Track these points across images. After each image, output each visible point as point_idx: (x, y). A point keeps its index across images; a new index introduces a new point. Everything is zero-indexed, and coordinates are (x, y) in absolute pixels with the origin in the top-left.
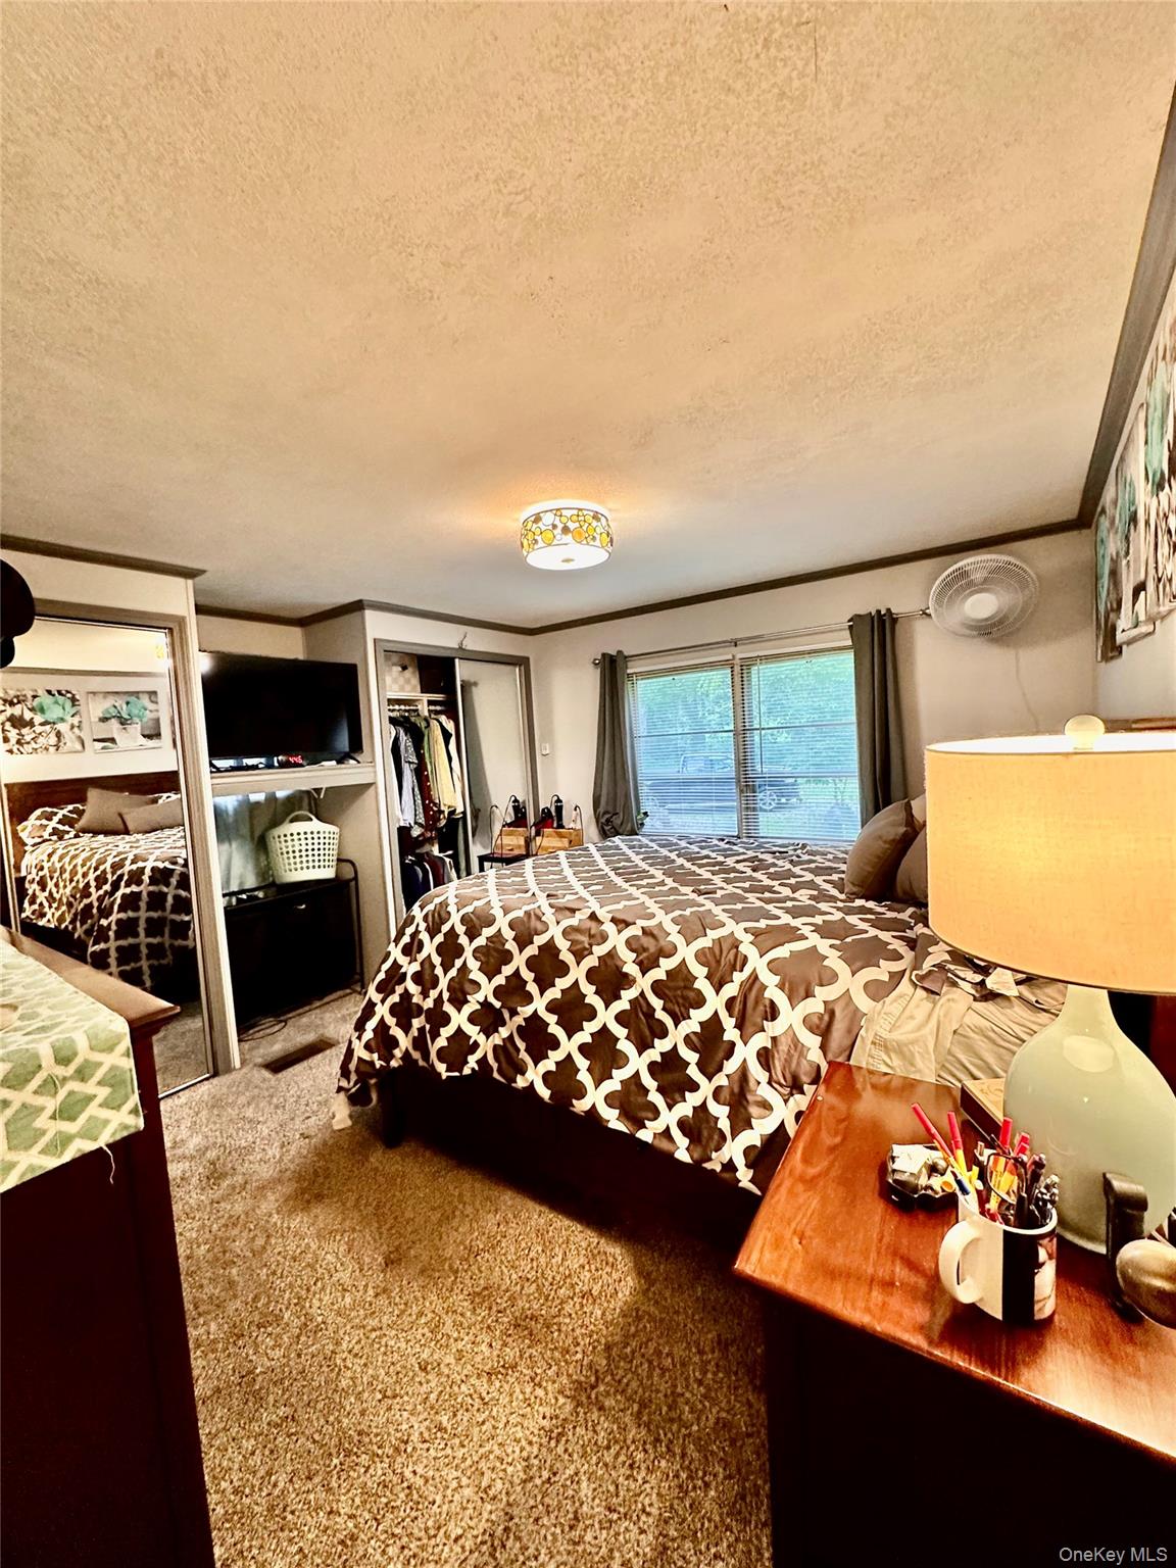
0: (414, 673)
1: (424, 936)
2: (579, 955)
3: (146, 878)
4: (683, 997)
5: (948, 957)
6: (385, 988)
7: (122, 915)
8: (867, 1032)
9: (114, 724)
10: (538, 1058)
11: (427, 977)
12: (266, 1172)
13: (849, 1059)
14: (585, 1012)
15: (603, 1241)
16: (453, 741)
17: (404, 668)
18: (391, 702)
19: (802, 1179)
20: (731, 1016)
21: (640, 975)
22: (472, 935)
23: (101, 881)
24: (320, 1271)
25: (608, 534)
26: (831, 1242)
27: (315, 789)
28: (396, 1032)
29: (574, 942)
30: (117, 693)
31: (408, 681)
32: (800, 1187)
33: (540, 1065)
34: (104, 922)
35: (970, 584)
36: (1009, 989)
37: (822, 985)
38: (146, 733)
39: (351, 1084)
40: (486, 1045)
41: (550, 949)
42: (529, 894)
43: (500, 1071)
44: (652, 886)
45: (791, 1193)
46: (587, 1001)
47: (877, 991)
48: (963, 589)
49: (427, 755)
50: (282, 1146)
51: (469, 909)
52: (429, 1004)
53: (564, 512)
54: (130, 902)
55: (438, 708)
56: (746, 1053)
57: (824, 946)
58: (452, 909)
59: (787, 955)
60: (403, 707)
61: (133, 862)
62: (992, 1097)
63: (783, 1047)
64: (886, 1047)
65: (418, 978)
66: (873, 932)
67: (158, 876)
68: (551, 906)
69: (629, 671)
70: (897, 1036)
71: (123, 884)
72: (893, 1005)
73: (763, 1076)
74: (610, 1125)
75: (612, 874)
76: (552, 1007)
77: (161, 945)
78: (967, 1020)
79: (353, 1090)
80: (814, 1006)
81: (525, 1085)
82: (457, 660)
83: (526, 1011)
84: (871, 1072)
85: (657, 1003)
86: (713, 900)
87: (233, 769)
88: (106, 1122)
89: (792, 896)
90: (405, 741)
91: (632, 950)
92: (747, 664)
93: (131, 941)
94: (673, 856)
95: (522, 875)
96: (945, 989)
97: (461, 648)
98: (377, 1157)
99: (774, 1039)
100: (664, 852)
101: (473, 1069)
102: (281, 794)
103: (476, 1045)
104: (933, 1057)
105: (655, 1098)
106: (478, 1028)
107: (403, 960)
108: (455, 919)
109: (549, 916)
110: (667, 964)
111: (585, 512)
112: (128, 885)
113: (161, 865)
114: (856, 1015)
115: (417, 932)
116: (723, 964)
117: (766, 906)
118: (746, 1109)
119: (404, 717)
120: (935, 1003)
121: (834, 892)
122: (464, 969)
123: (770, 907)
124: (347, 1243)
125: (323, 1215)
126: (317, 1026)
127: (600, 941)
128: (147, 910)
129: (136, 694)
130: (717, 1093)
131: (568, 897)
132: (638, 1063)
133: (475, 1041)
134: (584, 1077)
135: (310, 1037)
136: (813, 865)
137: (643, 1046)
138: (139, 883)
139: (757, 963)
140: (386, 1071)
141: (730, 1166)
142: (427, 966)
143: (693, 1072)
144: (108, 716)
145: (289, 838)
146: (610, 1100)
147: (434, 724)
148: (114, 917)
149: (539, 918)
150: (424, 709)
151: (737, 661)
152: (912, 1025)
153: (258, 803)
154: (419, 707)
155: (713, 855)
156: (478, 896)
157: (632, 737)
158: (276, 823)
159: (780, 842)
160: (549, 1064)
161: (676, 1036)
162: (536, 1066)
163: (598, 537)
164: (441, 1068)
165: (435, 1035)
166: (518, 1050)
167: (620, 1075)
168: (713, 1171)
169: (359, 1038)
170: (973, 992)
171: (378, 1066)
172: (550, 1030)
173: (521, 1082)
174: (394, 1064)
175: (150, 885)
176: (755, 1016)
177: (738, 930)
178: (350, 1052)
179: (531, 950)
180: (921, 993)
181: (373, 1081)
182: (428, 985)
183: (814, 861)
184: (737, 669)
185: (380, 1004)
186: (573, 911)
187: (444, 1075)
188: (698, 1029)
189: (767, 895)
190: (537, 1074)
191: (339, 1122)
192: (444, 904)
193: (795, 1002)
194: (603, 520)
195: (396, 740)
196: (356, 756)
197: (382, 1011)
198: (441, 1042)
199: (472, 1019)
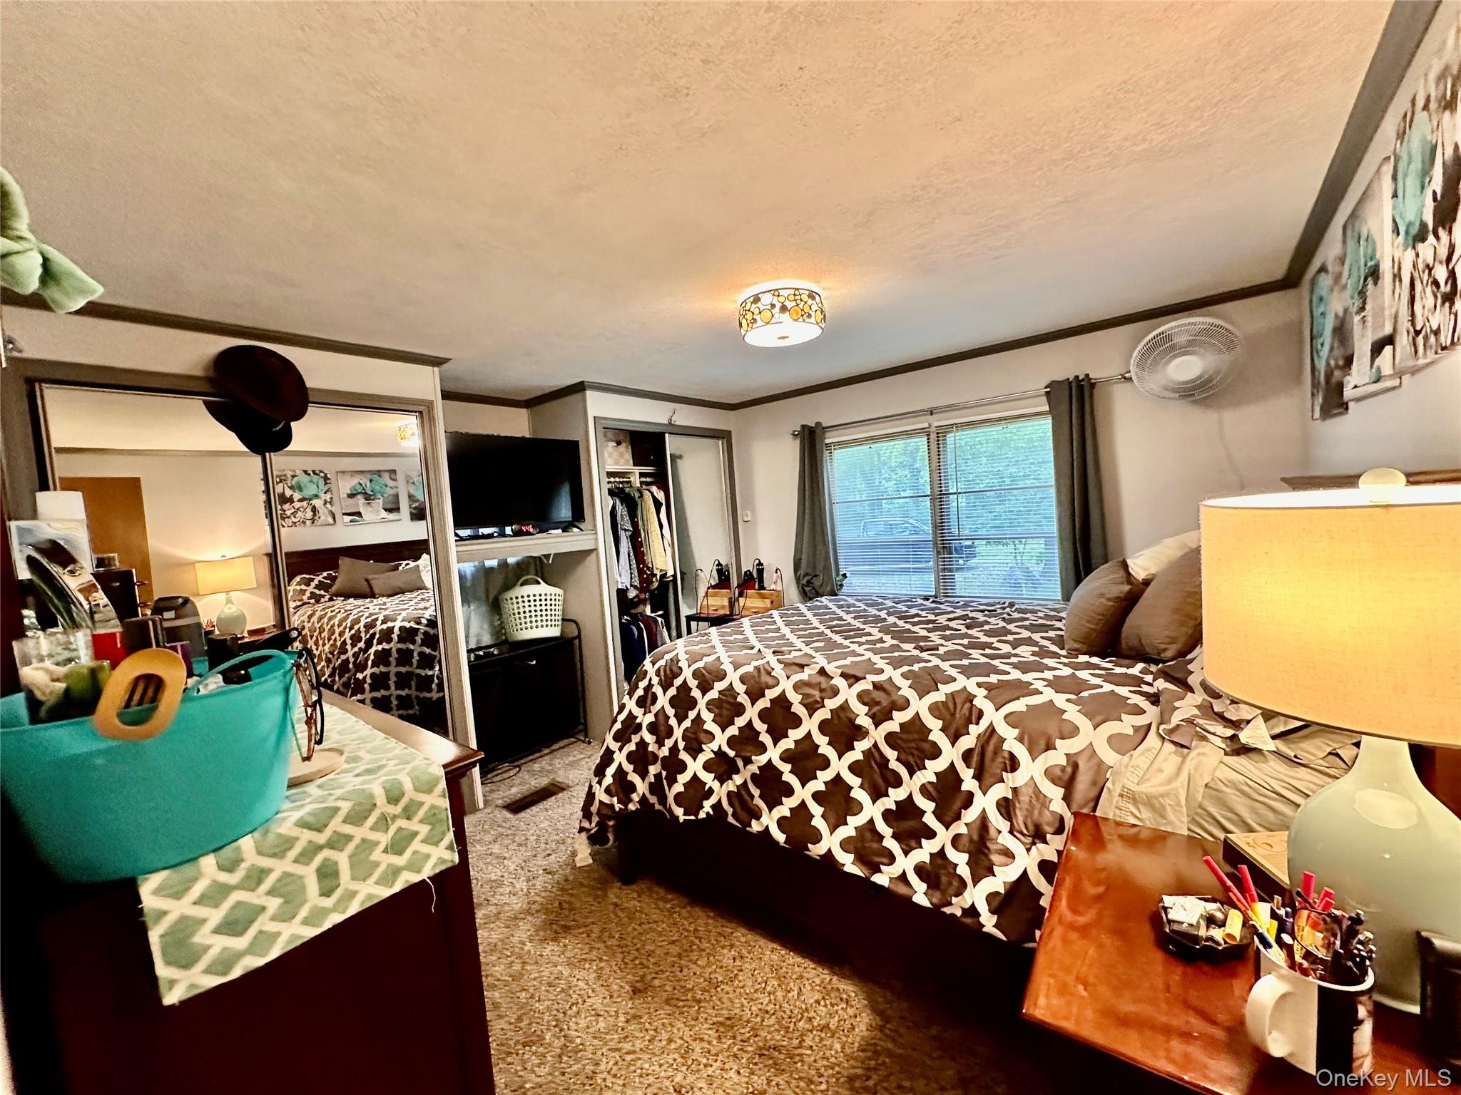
0: (627, 447)
1: (658, 690)
2: (812, 708)
3: (395, 637)
4: (918, 749)
5: (1197, 712)
6: (622, 737)
7: (375, 670)
8: (1114, 783)
9: (360, 500)
10: (773, 804)
11: (662, 728)
12: (517, 904)
13: (1094, 809)
14: (819, 761)
15: (835, 978)
16: (663, 509)
17: (619, 443)
18: (610, 474)
19: (1072, 927)
20: (968, 767)
21: (873, 727)
22: (705, 688)
23: (356, 639)
24: (575, 996)
25: (822, 311)
26: (1117, 990)
27: (544, 555)
28: (634, 778)
29: (805, 696)
30: (362, 472)
31: (621, 455)
32: (1074, 935)
33: (775, 811)
34: (360, 676)
35: (1173, 348)
36: (1265, 743)
37: (1063, 738)
38: (388, 506)
39: (593, 826)
40: (721, 792)
41: (781, 701)
42: (755, 651)
43: (734, 815)
44: (874, 642)
45: (1065, 941)
46: (820, 751)
47: (1121, 744)
48: (1166, 352)
49: (640, 523)
50: (528, 880)
51: (700, 664)
52: (665, 752)
53: (782, 292)
54: (382, 657)
55: (649, 480)
56: (985, 803)
57: (1060, 700)
58: (683, 664)
59: (1024, 709)
60: (617, 479)
61: (384, 622)
62: (1259, 850)
63: (1024, 798)
64: (1134, 799)
65: (653, 728)
66: (1108, 687)
67: (404, 635)
68: (780, 661)
69: (827, 441)
70: (1146, 788)
71: (375, 641)
72: (1140, 757)
73: (1004, 826)
74: (846, 869)
75: (828, 632)
76: (786, 757)
77: (408, 696)
78: (1218, 774)
79: (593, 831)
80: (1056, 758)
81: (760, 829)
82: (667, 435)
83: (762, 760)
84: (1118, 824)
85: (891, 754)
86: (938, 656)
87: (471, 538)
88: (428, 856)
89: (1013, 652)
90: (621, 510)
91: (864, 704)
92: (942, 432)
93: (383, 692)
94: (883, 614)
95: (742, 633)
96: (1194, 743)
97: (670, 423)
98: (615, 893)
99: (1015, 790)
100: (873, 611)
101: (708, 813)
102: (511, 560)
103: (711, 791)
104: (1185, 811)
105: (891, 844)
106: (713, 775)
107: (638, 712)
108: (687, 674)
109: (779, 671)
110: (900, 717)
111: (801, 292)
112: (379, 643)
113: (407, 625)
114: (1101, 768)
115: (650, 686)
116: (958, 716)
117: (992, 662)
118: (986, 856)
119: (619, 488)
120: (1184, 758)
121: (1054, 648)
122: (698, 720)
123: (996, 662)
124: (595, 971)
125: (573, 946)
126: (549, 771)
127: (832, 695)
128: (397, 666)
129: (379, 473)
130: (956, 841)
131: (794, 654)
132: (872, 811)
133: (710, 788)
134: (819, 822)
135: (544, 782)
136: (1027, 623)
137: (877, 794)
138: (389, 641)
139: (993, 716)
140: (624, 814)
141: (972, 911)
142: (661, 717)
143: (930, 820)
144: (354, 492)
145: (520, 600)
146: (845, 845)
147: (647, 494)
148: (368, 672)
149: (769, 674)
150: (636, 480)
151: (933, 429)
152: (1162, 777)
153: (492, 569)
154: (632, 479)
155: (923, 613)
156: (707, 652)
157: (831, 504)
158: (508, 586)
159: (984, 601)
160: (784, 810)
161: (911, 786)
162: (770, 812)
163: (813, 314)
164: (679, 812)
165: (672, 781)
166: (752, 797)
167: (855, 822)
168: (953, 915)
169: (600, 783)
170: (1224, 746)
171: (617, 809)
172: (784, 778)
173: (756, 827)
174: (632, 807)
175: (399, 642)
176: (994, 767)
177: (971, 685)
178: (590, 796)
179: (763, 703)
180: (1169, 747)
181: (611, 823)
182: (663, 734)
183: (1027, 619)
184: (933, 436)
185: (618, 752)
186: (802, 666)
187: (682, 818)
188: (934, 779)
189: (988, 651)
190: (771, 819)
191: (582, 860)
192: (675, 660)
193: (1035, 754)
194: (817, 297)
195: (614, 508)
196: (577, 524)
197: (620, 758)
198: (678, 788)
199: (707, 767)
